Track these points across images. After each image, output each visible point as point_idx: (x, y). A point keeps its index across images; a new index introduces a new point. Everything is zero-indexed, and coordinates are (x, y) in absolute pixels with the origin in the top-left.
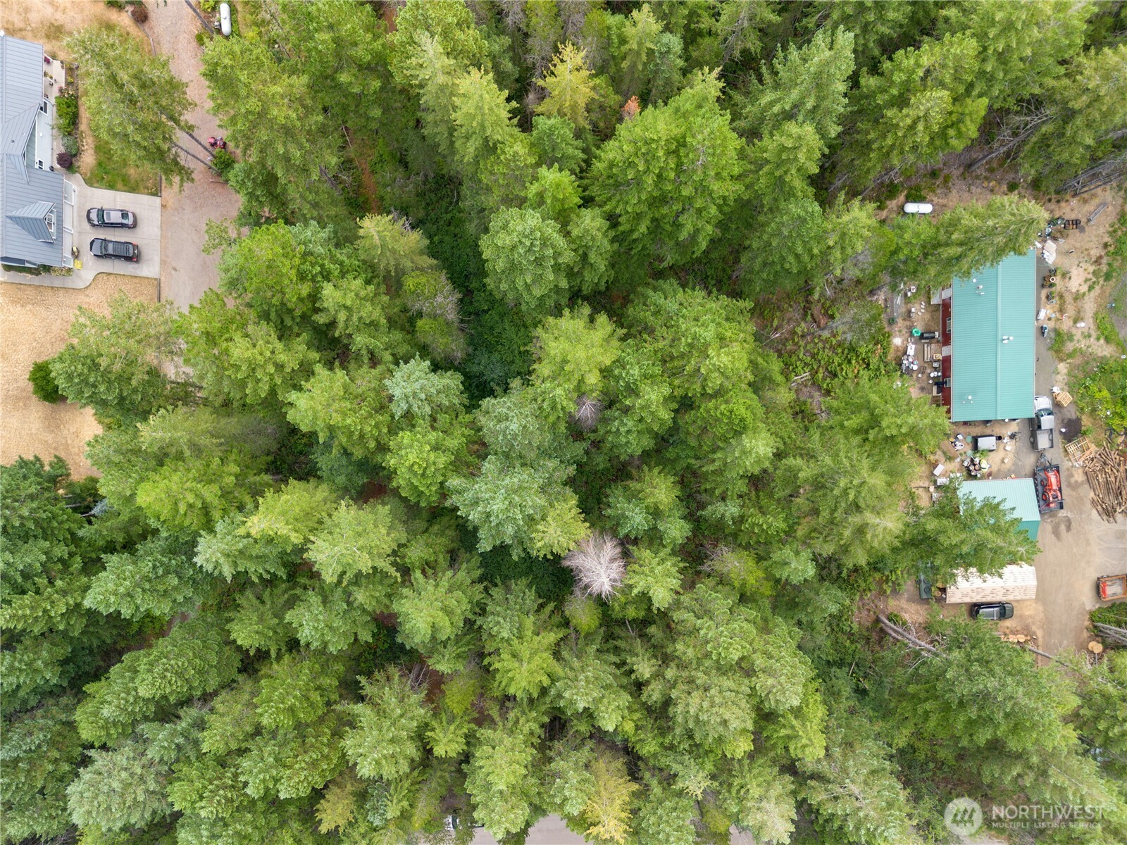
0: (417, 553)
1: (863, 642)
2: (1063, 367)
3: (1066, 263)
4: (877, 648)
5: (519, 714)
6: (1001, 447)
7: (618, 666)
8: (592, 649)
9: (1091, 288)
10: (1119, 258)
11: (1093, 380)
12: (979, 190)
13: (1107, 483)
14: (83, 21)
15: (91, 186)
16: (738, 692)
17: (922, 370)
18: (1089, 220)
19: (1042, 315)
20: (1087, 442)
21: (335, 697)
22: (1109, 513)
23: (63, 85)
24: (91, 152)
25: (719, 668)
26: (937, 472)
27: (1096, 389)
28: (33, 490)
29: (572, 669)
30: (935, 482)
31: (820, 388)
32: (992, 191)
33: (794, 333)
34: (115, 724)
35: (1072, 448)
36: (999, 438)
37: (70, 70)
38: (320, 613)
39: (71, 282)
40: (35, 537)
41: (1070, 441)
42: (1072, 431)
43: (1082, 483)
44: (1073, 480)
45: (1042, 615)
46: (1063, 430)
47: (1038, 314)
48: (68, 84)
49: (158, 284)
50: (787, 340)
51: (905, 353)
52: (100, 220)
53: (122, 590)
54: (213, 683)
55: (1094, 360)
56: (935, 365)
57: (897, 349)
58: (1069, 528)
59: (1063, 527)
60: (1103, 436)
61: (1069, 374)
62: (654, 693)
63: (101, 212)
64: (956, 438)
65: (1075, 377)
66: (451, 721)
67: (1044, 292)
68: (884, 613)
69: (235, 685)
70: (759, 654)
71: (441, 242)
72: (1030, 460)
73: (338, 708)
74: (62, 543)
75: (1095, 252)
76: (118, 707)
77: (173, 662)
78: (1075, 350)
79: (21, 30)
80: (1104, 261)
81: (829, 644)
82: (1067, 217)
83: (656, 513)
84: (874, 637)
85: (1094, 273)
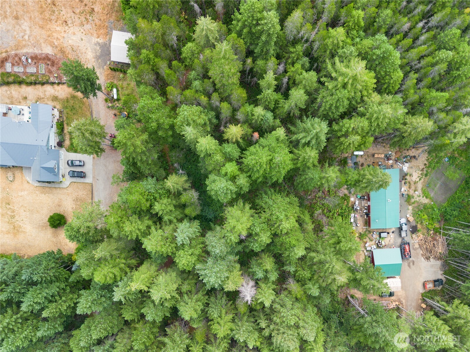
0: (185, 288)
1: (342, 305)
2: (410, 208)
3: (411, 171)
4: (347, 306)
5: (220, 341)
6: (389, 236)
7: (254, 323)
8: (245, 318)
9: (420, 179)
10: (430, 169)
11: (421, 212)
12: (380, 147)
13: (427, 248)
14: (65, 94)
15: (69, 152)
16: (293, 335)
17: (361, 210)
18: (419, 156)
19: (403, 190)
20: (420, 234)
21: (157, 335)
22: (428, 258)
23: (58, 118)
24: (68, 140)
25: (287, 326)
26: (367, 245)
27: (422, 215)
28: (53, 265)
29: (238, 326)
30: (366, 249)
31: (325, 216)
32: (384, 147)
33: (316, 196)
34: (84, 347)
35: (414, 236)
36: (388, 233)
37: (61, 112)
38: (153, 311)
39: (62, 186)
40: (54, 282)
41: (413, 233)
42: (414, 230)
43: (418, 248)
44: (415, 247)
45: (404, 295)
46: (411, 230)
47: (401, 189)
48: (60, 117)
49: (92, 185)
50: (313, 199)
51: (355, 203)
52: (71, 164)
53: (88, 306)
54: (116, 331)
55: (422, 204)
56: (366, 208)
57: (352, 202)
58: (413, 264)
59: (411, 264)
60: (425, 231)
61: (413, 210)
62: (266, 333)
63: (72, 161)
64: (373, 233)
65: (415, 211)
66: (197, 343)
67: (403, 182)
68: (349, 294)
69: (123, 330)
70: (301, 321)
71: (191, 168)
72: (399, 241)
73: (159, 339)
74: (63, 283)
75: (421, 167)
76: (85, 342)
77: (103, 326)
78: (415, 201)
79: (43, 98)
80: (425, 170)
81: (330, 305)
82: (411, 155)
83: (266, 271)
84: (346, 303)
85: (421, 174)
